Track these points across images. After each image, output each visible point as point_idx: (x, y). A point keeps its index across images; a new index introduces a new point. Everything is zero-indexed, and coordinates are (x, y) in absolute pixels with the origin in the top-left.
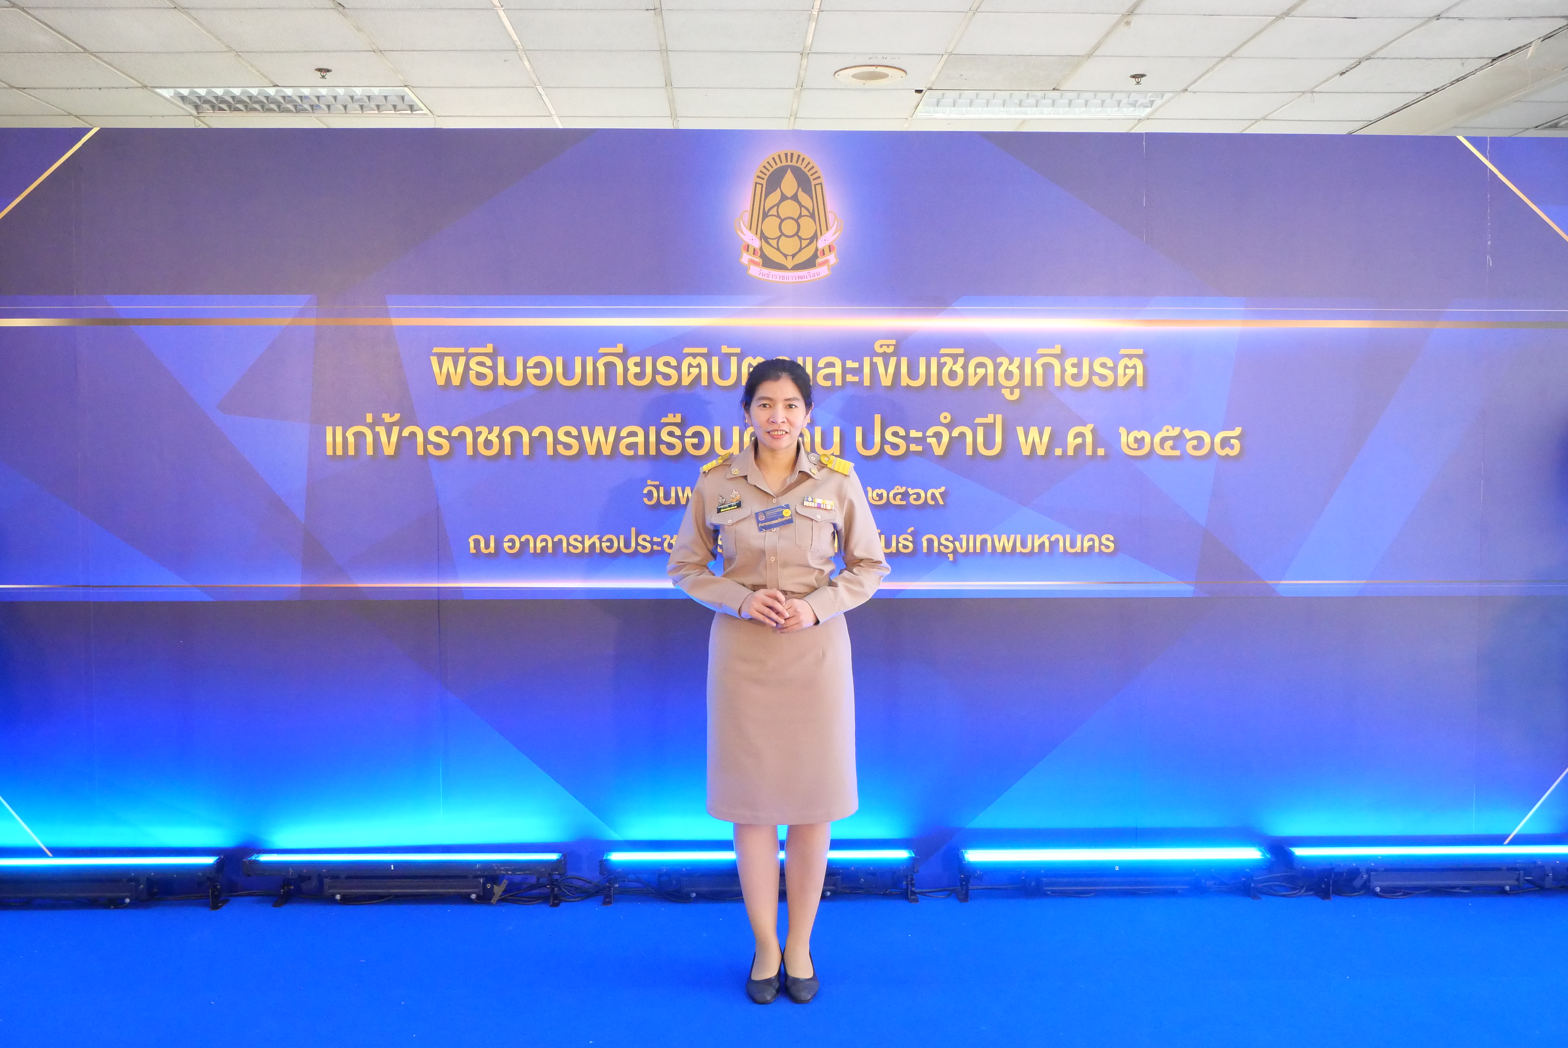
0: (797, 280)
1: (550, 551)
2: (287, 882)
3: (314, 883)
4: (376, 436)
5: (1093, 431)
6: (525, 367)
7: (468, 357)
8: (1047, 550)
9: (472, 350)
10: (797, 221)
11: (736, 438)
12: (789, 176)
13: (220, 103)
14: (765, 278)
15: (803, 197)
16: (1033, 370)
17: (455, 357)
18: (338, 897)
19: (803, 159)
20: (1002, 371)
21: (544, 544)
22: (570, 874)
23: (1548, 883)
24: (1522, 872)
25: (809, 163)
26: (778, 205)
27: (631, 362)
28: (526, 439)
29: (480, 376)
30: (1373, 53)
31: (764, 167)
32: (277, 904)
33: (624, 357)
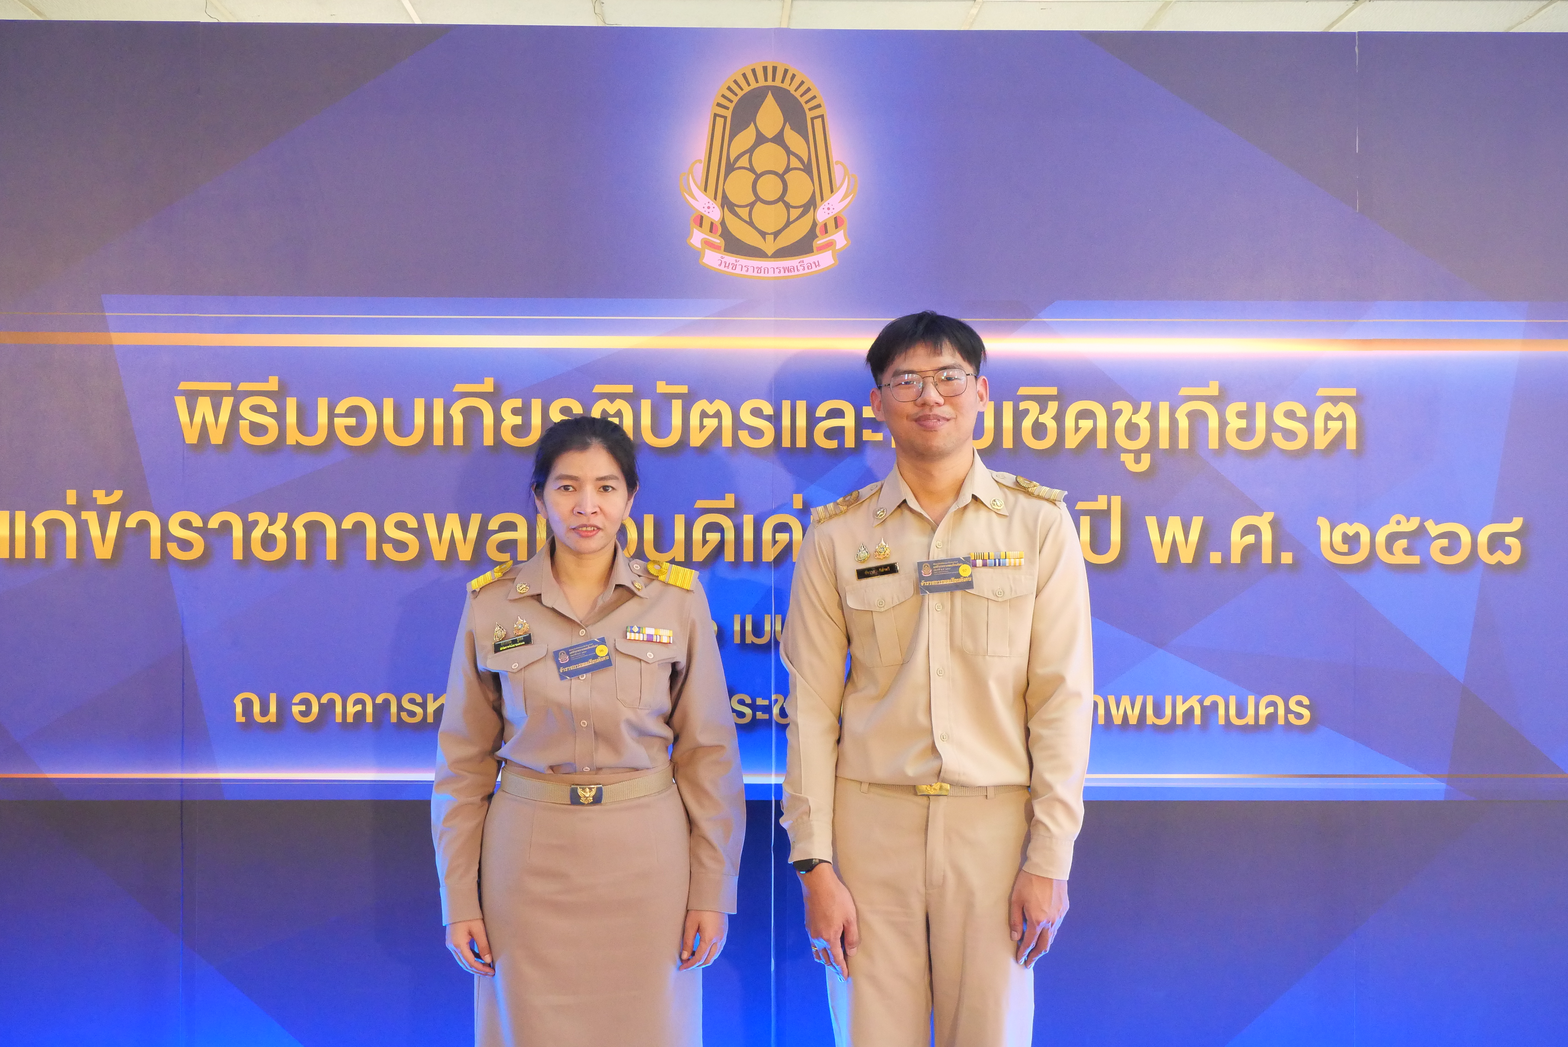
0: (782, 274)
1: (369, 719)
4: (82, 528)
5: (1273, 524)
6: (332, 415)
7: (239, 397)
8: (1198, 721)
9: (243, 387)
10: (781, 177)
11: (679, 534)
12: (770, 102)
14: (730, 270)
15: (792, 138)
16: (1174, 423)
17: (216, 398)
19: (794, 76)
20: (1120, 424)
21: (359, 707)
25: (802, 83)
26: (751, 151)
27: (506, 408)
28: (331, 533)
29: (257, 429)
31: (729, 88)
33: (495, 399)
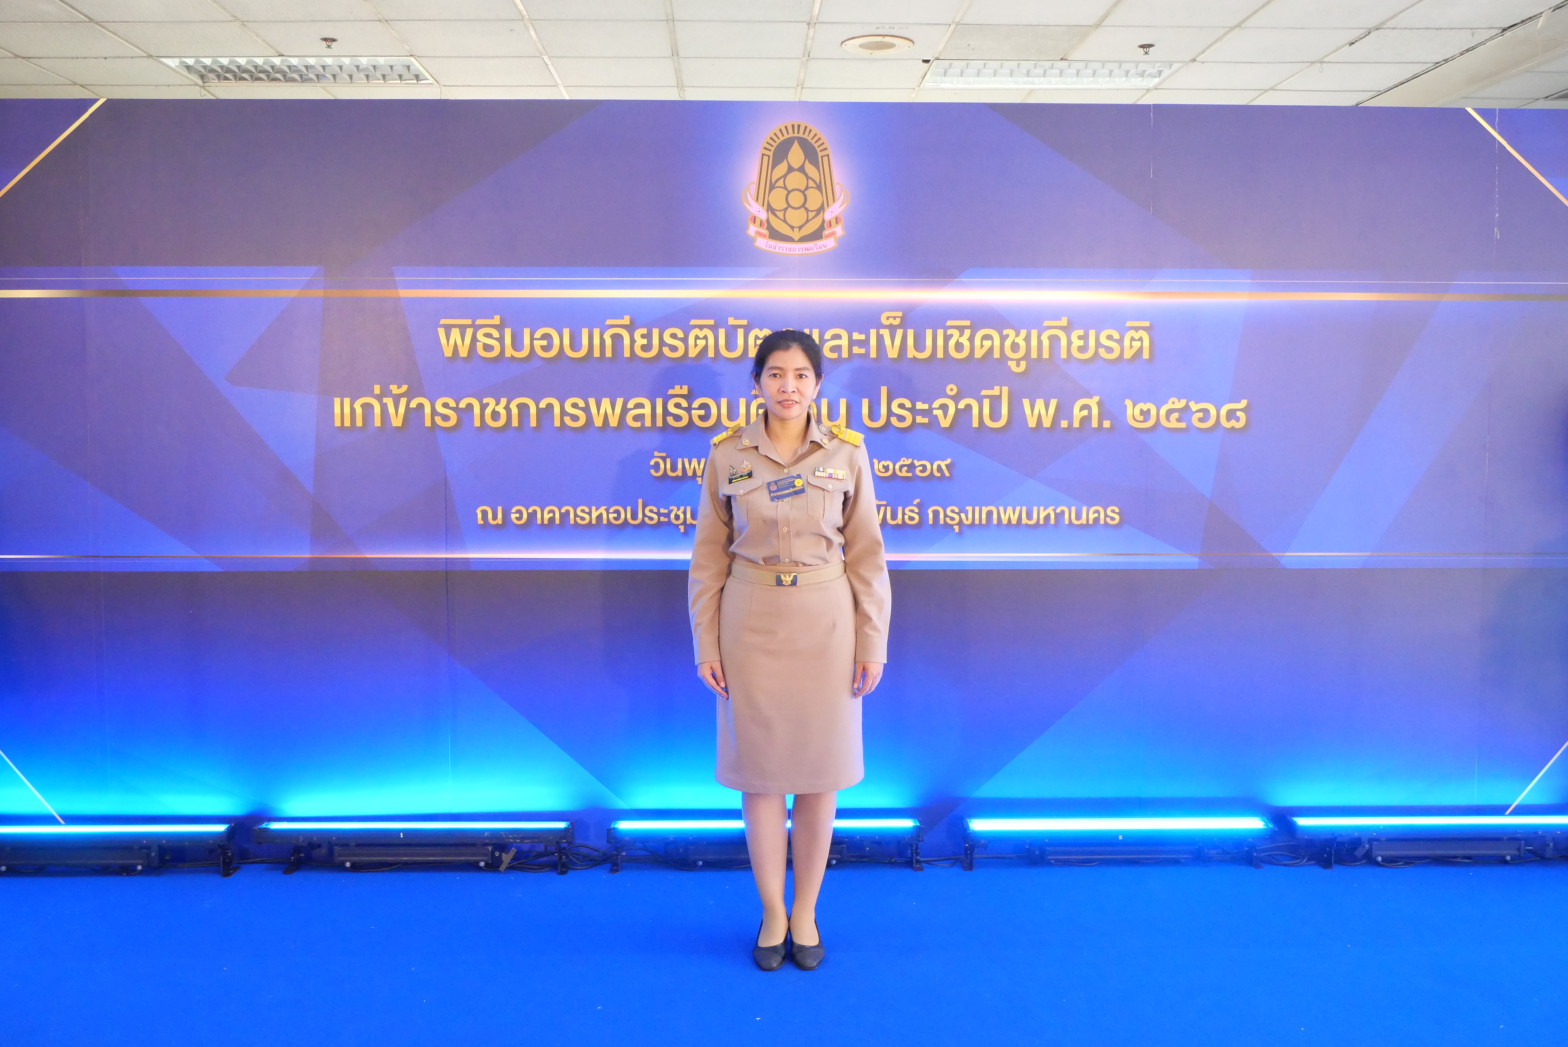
0: (804, 252)
1: (557, 522)
2: (297, 849)
3: (324, 851)
4: (384, 408)
5: (1099, 404)
6: (532, 339)
7: (477, 328)
8: (1052, 522)
9: (479, 322)
11: (742, 410)
12: (796, 147)
13: (225, 73)
14: (772, 250)
15: (810, 169)
16: (1040, 342)
17: (463, 329)
18: (348, 864)
19: (810, 131)
20: (1008, 343)
21: (551, 515)
22: (578, 842)
23: (1549, 853)
24: (1523, 842)
25: (816, 135)
26: (785, 176)
27: (638, 334)
28: (533, 410)
29: (488, 348)
30: (1382, 23)
31: (771, 138)
32: (287, 872)
33: (631, 328)
